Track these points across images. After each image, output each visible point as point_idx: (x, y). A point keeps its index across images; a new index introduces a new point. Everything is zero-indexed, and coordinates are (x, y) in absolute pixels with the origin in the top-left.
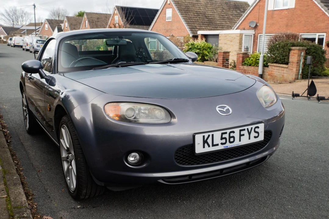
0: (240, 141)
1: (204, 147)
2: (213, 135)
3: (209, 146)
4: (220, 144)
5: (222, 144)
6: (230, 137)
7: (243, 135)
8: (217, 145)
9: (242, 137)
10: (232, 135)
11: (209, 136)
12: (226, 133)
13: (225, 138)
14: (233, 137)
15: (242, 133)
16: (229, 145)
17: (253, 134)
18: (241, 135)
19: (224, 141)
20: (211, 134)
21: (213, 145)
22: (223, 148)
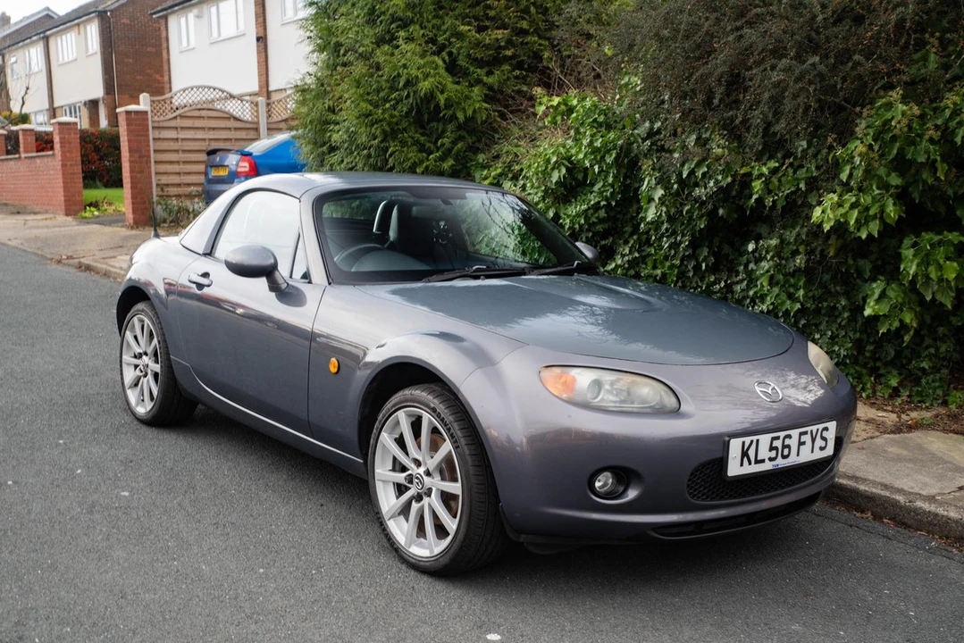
0: (798, 455)
1: (742, 465)
2: (758, 441)
3: (750, 464)
4: (767, 460)
5: (771, 459)
6: (784, 446)
7: (804, 443)
8: (763, 461)
9: (801, 447)
10: (787, 442)
11: (752, 442)
12: (778, 438)
13: (776, 448)
14: (789, 447)
15: (804, 438)
16: (781, 463)
17: (819, 442)
18: (801, 443)
19: (773, 454)
20: (755, 438)
21: (757, 462)
22: (771, 468)
